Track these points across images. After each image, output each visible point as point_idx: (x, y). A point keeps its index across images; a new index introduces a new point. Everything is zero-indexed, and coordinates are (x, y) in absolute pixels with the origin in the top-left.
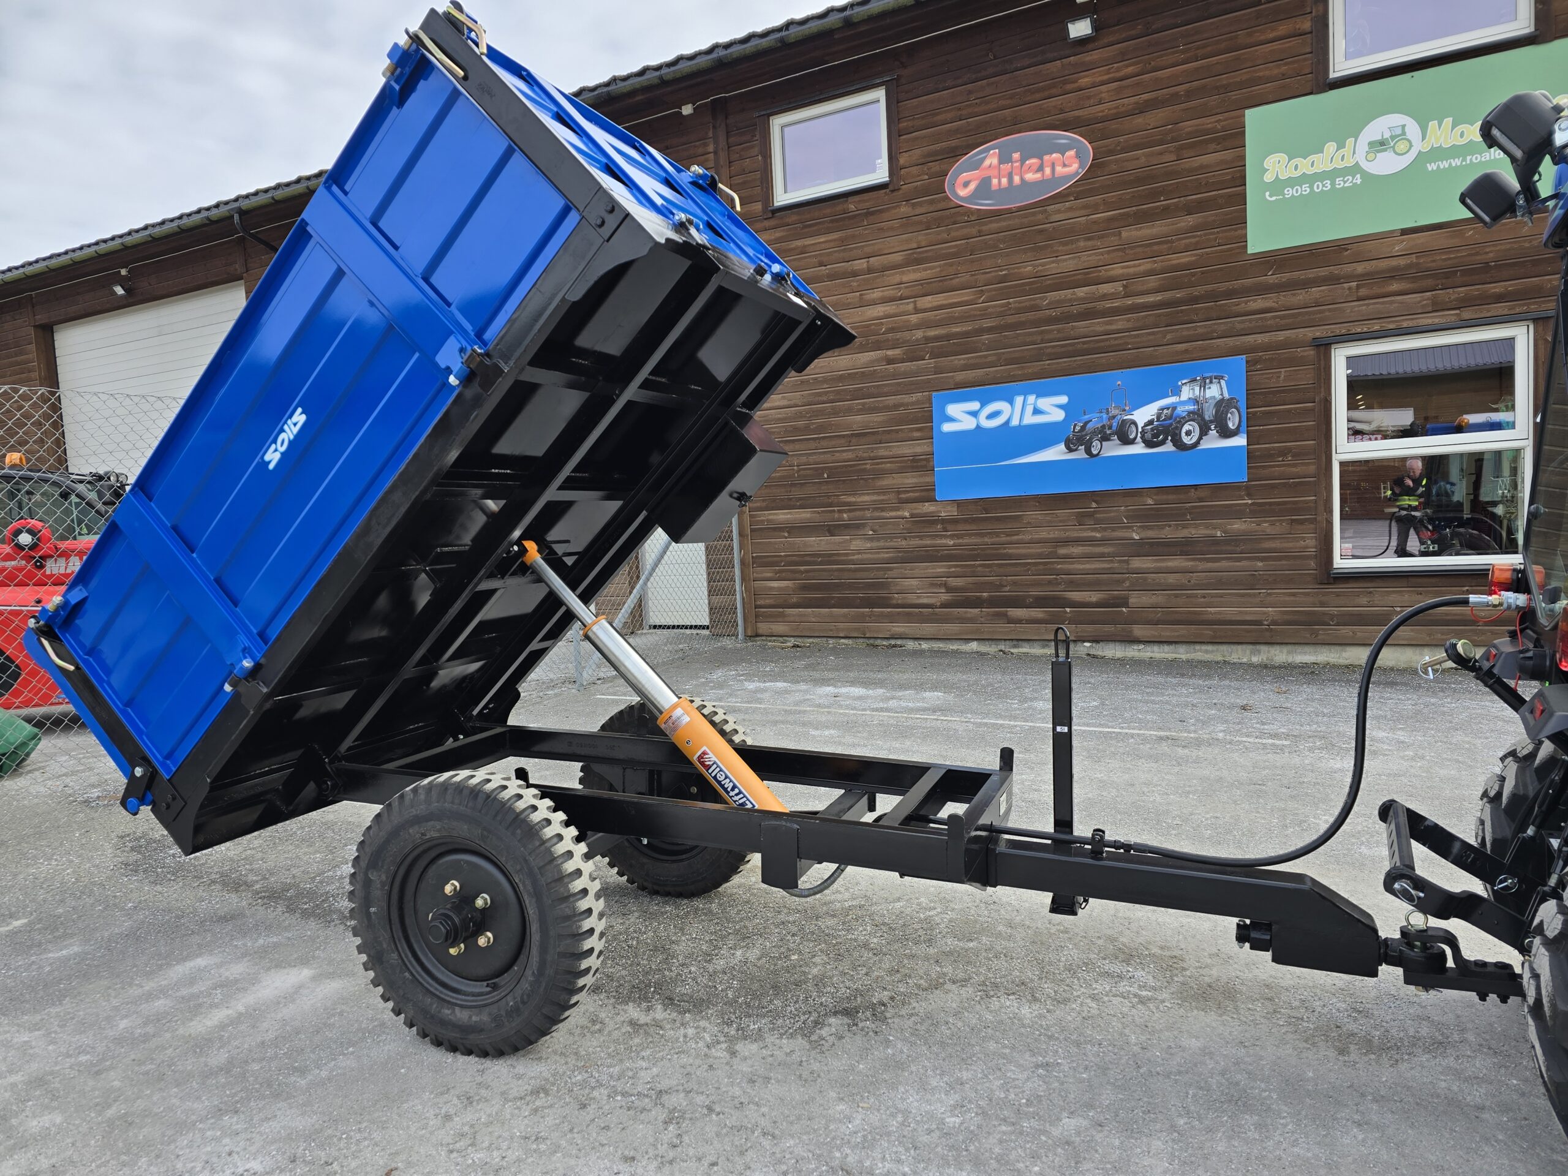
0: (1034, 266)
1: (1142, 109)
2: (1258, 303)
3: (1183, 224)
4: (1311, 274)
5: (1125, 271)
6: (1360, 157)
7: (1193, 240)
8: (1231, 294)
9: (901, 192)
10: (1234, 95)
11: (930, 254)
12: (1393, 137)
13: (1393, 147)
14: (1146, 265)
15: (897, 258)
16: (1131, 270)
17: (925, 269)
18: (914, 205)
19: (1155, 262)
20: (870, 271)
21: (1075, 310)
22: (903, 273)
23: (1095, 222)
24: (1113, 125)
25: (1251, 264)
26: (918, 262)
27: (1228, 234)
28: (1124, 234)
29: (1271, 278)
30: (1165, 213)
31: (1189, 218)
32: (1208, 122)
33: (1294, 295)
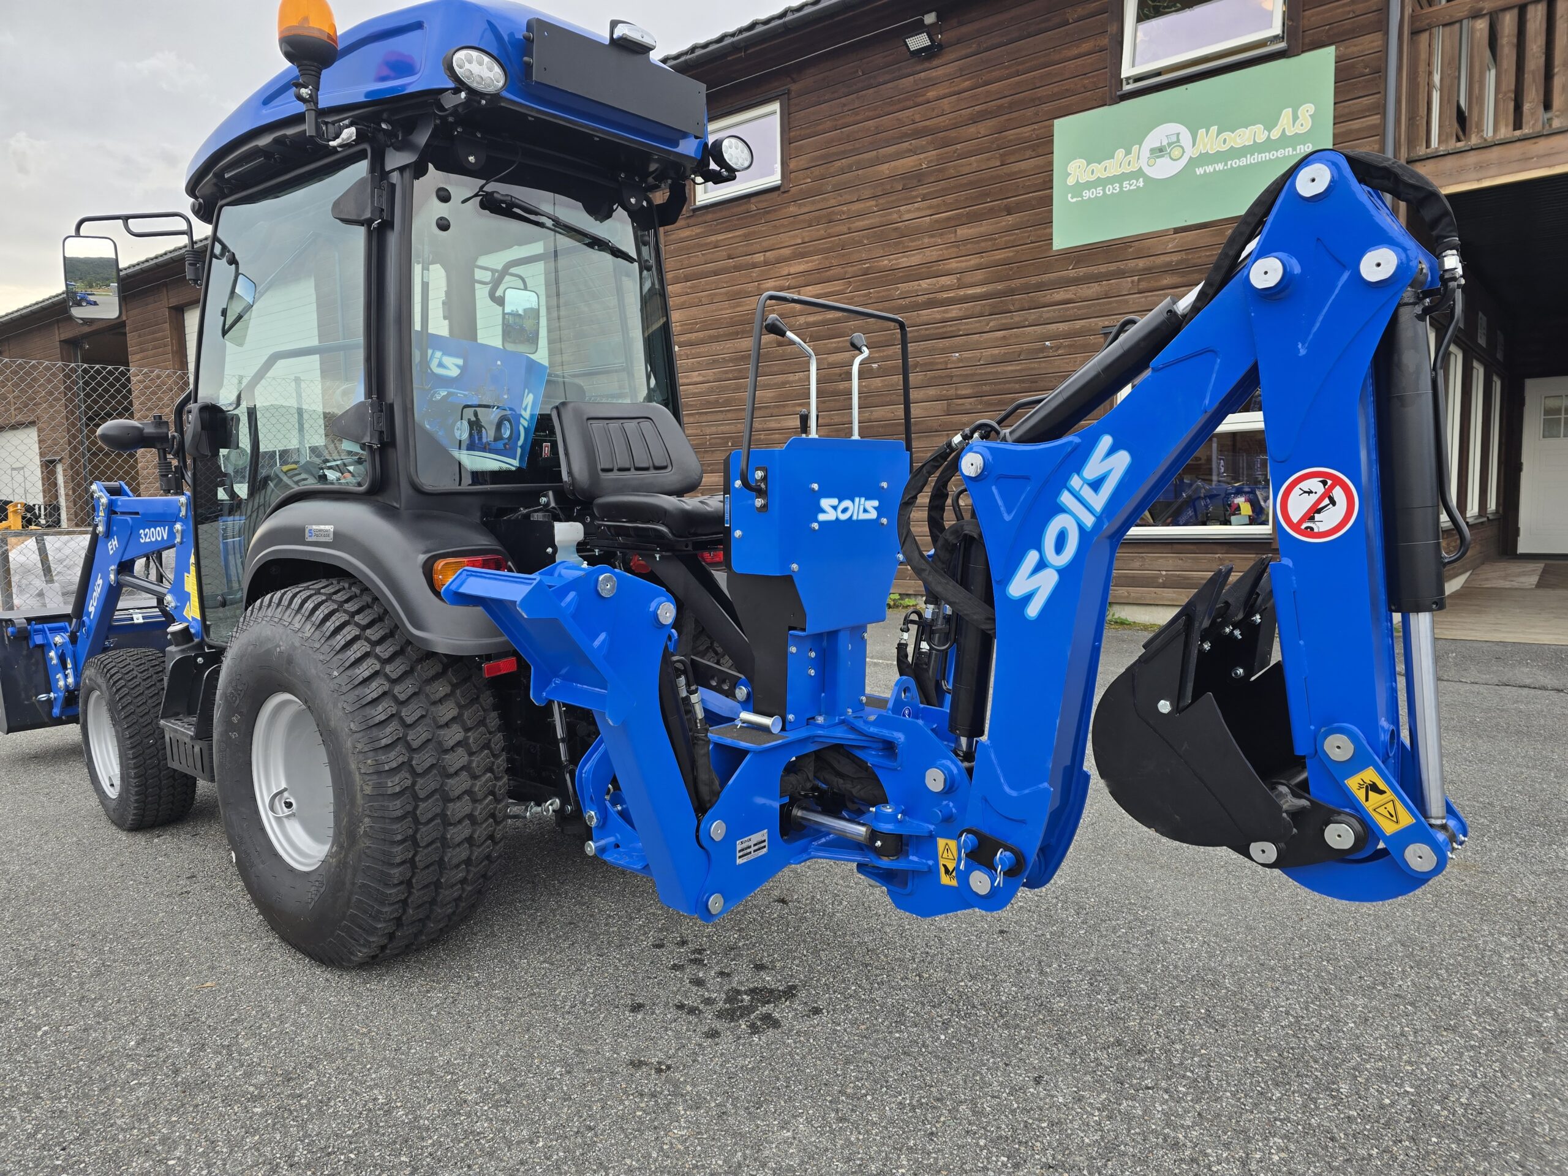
0: (890, 261)
1: (974, 120)
2: (1060, 295)
3: (1004, 223)
4: (1103, 269)
5: (959, 265)
6: (1143, 164)
7: (1012, 238)
8: (1040, 287)
9: (790, 193)
10: (1046, 107)
11: (811, 249)
12: (1169, 144)
13: (1170, 153)
14: (974, 261)
15: (786, 252)
16: (963, 265)
17: (807, 262)
18: (800, 205)
19: (982, 257)
20: (766, 263)
21: (920, 299)
22: (790, 265)
23: (937, 221)
24: (953, 134)
25: (1056, 260)
26: (803, 255)
27: (1038, 232)
28: (959, 232)
29: (1072, 273)
30: (992, 213)
31: (1009, 218)
32: (1026, 131)
33: (1088, 287)
